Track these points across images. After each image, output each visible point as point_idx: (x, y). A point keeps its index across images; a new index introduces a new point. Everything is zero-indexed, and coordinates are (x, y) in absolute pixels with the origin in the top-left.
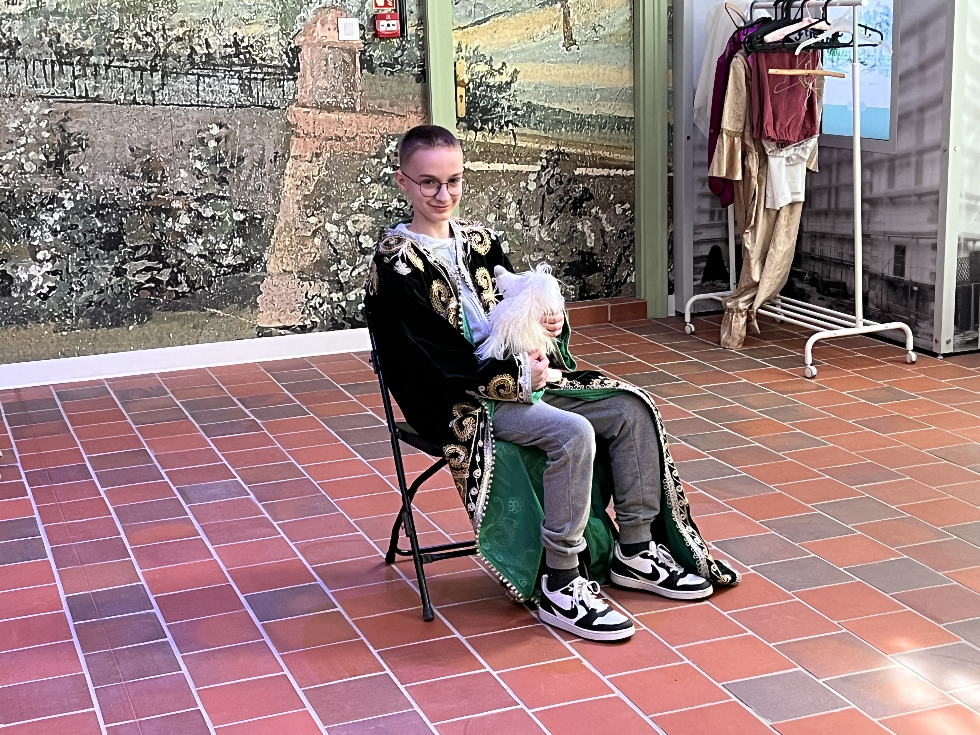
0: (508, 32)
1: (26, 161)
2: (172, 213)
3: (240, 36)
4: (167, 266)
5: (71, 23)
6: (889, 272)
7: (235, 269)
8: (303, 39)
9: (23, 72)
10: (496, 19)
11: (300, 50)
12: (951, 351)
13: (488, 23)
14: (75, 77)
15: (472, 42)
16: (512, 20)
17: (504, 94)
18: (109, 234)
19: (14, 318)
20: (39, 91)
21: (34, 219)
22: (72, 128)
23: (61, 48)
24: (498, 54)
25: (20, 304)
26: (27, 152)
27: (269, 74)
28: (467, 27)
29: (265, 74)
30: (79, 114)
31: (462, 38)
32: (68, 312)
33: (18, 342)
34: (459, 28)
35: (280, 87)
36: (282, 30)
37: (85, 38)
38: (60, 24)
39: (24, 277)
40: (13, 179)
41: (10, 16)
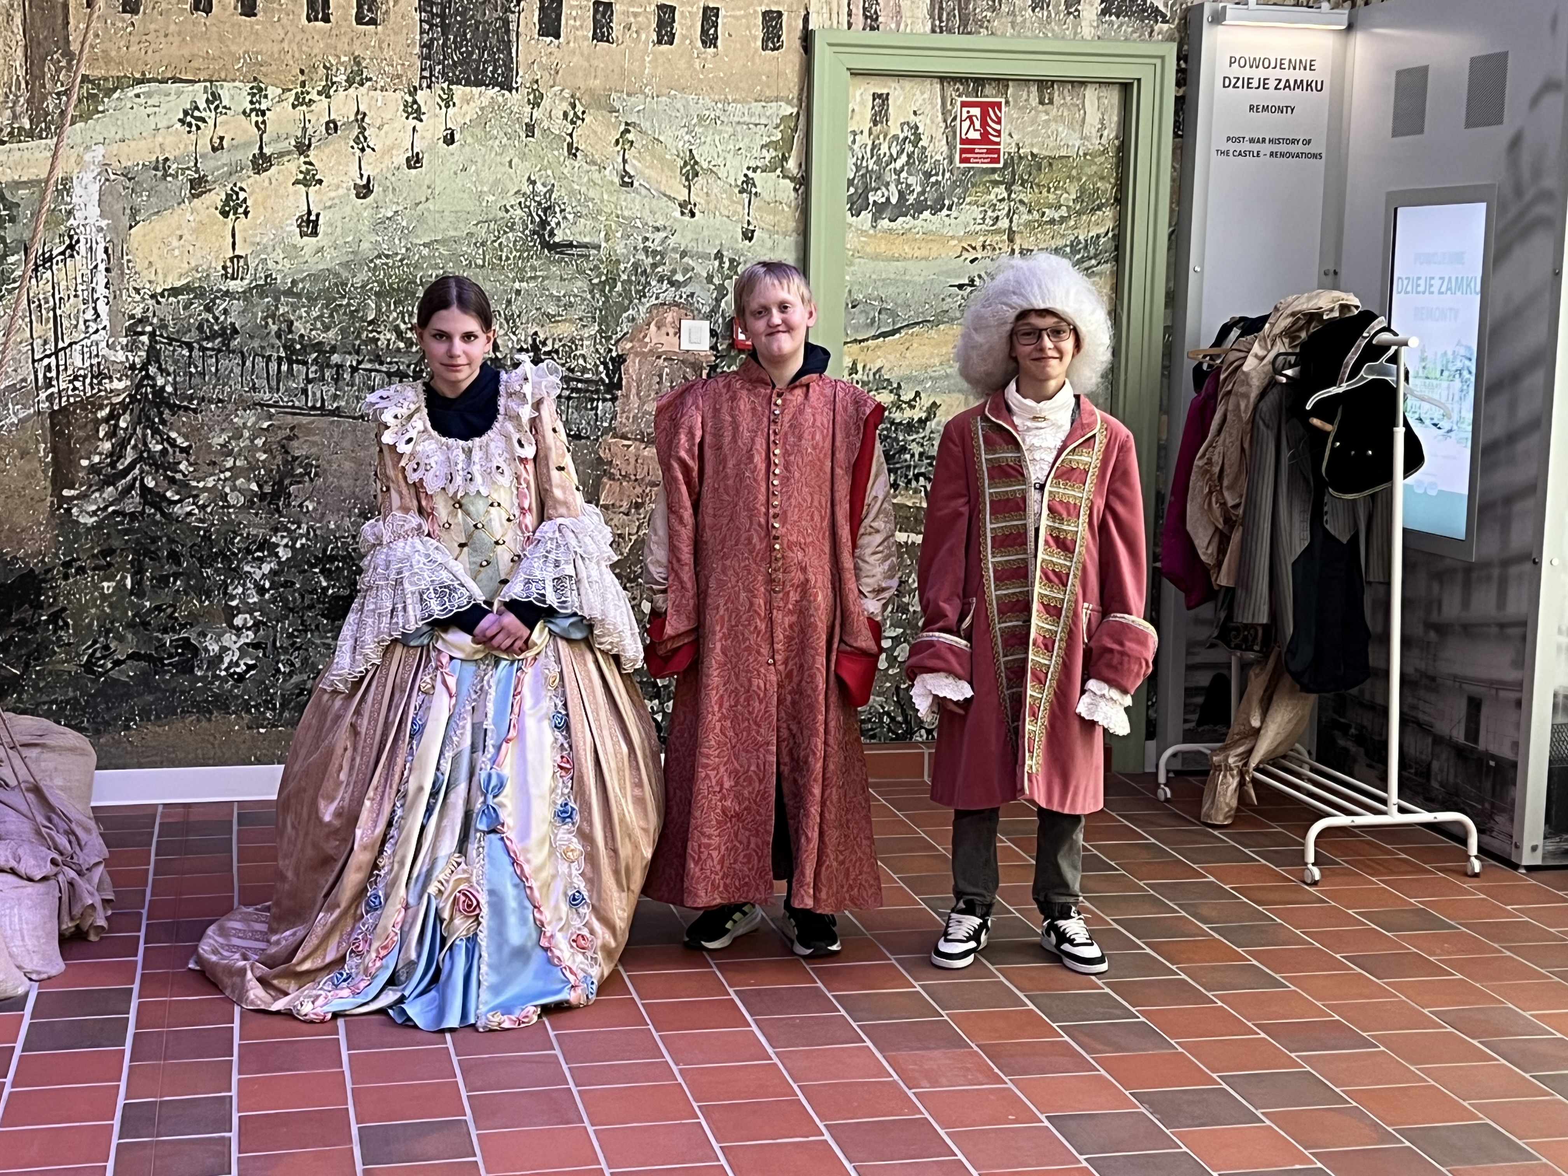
0: (927, 350)
1: (232, 491)
3: (542, 336)
5: (310, 308)
6: (1459, 735)
8: (629, 345)
9: (237, 370)
10: (910, 332)
11: (625, 360)
12: (1539, 862)
13: (897, 336)
14: (309, 381)
15: (873, 361)
16: (933, 333)
17: (915, 436)
18: (335, 597)
19: (196, 704)
20: (257, 396)
21: (234, 570)
22: (299, 449)
23: (293, 340)
24: (909, 379)
25: (205, 685)
26: (233, 478)
27: (578, 390)
28: (867, 340)
29: (573, 390)
30: (309, 431)
31: (859, 354)
32: (270, 702)
33: (198, 738)
34: (855, 341)
35: (592, 409)
36: (600, 331)
37: (327, 328)
38: (295, 308)
39: (214, 648)
40: (211, 513)
41: (227, 293)
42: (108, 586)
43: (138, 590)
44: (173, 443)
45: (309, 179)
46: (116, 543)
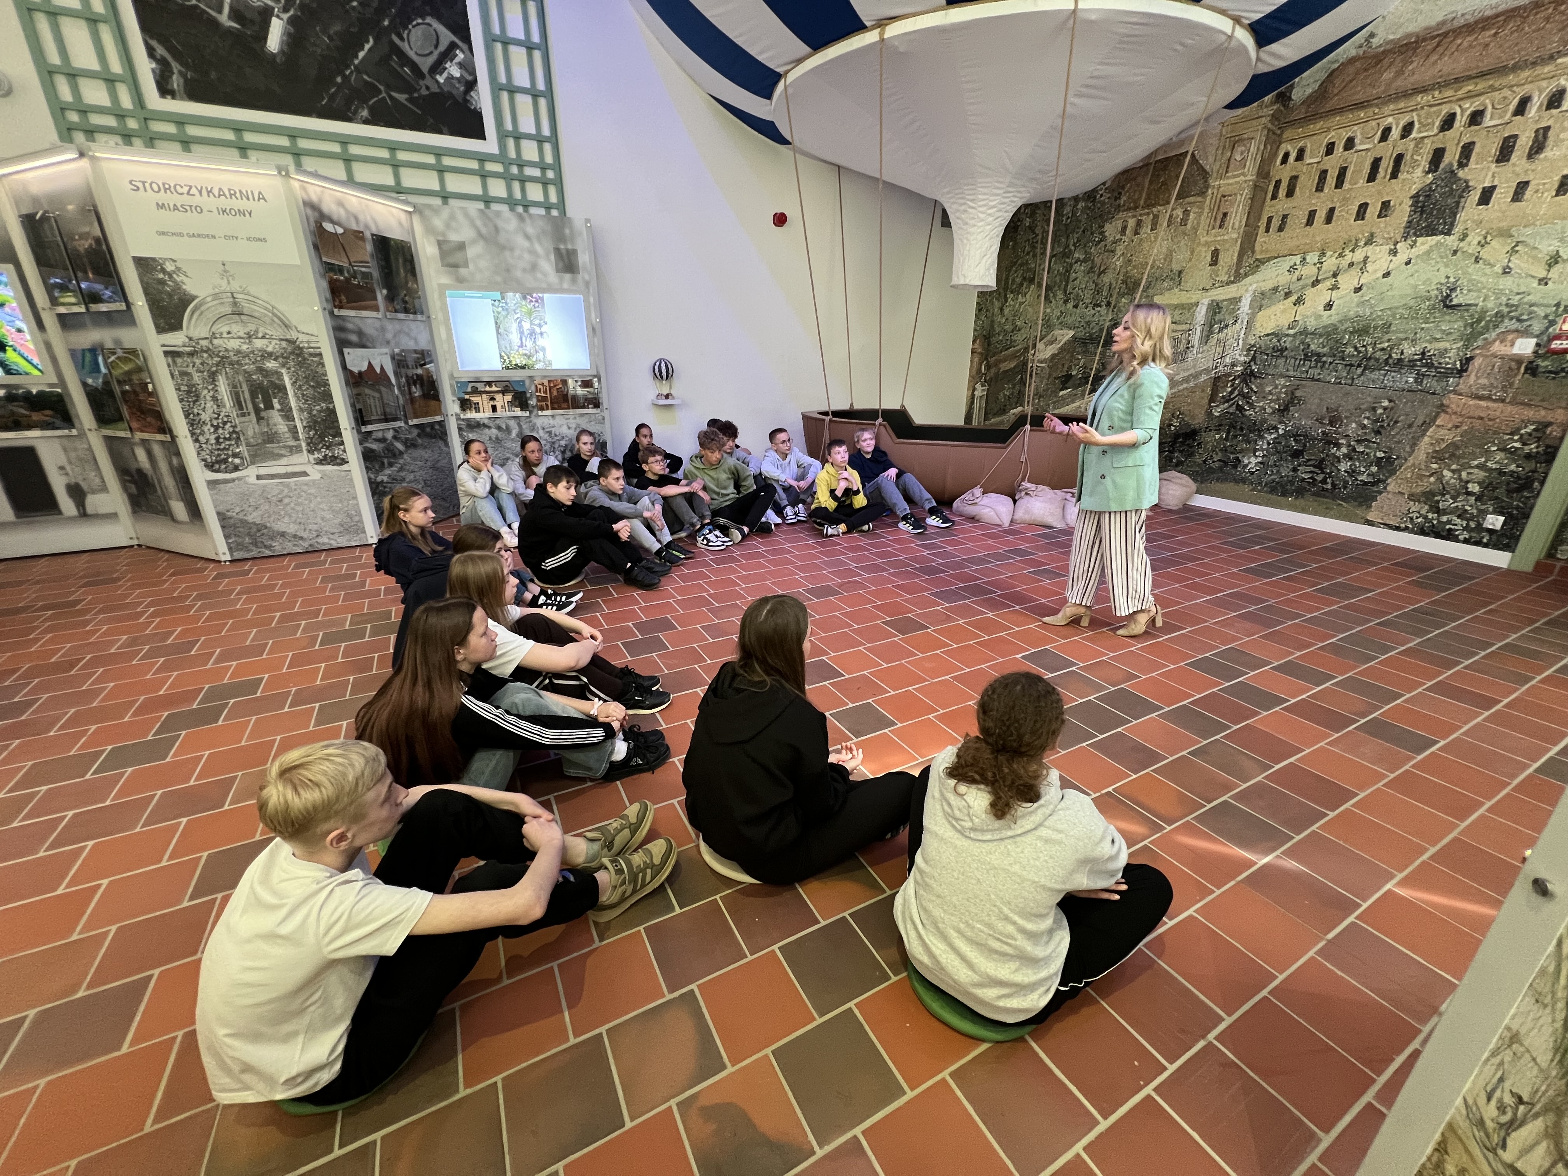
1: (1268, 407)
2: (1338, 445)
3: (1428, 349)
4: (1323, 472)
5: (1319, 339)
7: (1365, 483)
8: (1479, 352)
9: (1283, 364)
11: (1474, 359)
14: (1310, 368)
18: (1297, 450)
19: (1235, 479)
20: (1288, 373)
21: (1262, 435)
22: (1298, 393)
23: (1309, 352)
25: (1240, 474)
26: (1270, 403)
27: (1441, 373)
29: (1438, 373)
30: (1304, 386)
32: (1261, 483)
35: (1446, 382)
36: (1464, 345)
37: (1324, 347)
38: (1312, 339)
39: (1246, 462)
40: (1259, 415)
41: (1287, 335)
42: (1217, 436)
43: (1227, 439)
44: (1252, 389)
45: (1335, 287)
46: (1224, 422)
